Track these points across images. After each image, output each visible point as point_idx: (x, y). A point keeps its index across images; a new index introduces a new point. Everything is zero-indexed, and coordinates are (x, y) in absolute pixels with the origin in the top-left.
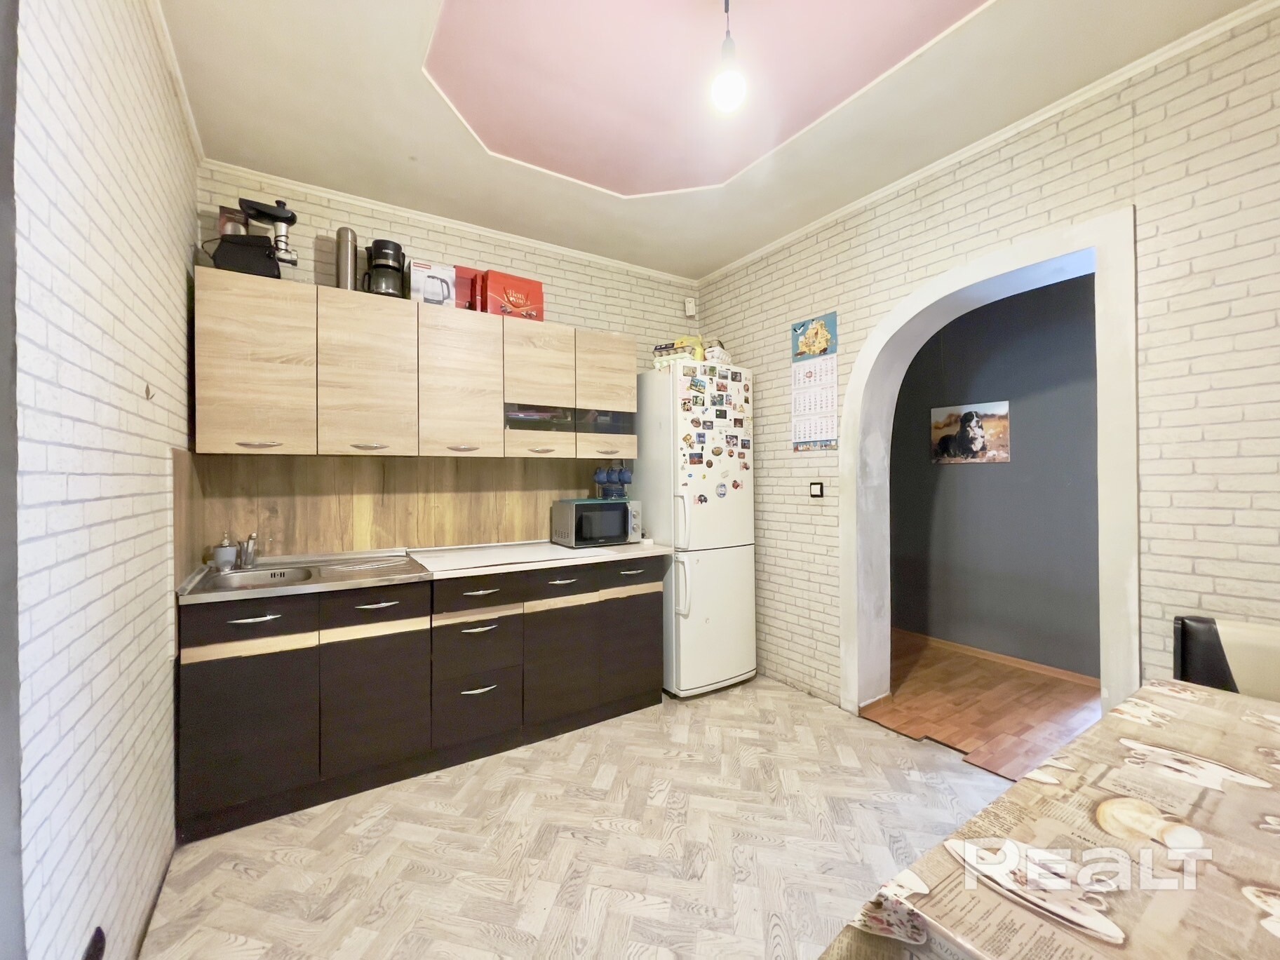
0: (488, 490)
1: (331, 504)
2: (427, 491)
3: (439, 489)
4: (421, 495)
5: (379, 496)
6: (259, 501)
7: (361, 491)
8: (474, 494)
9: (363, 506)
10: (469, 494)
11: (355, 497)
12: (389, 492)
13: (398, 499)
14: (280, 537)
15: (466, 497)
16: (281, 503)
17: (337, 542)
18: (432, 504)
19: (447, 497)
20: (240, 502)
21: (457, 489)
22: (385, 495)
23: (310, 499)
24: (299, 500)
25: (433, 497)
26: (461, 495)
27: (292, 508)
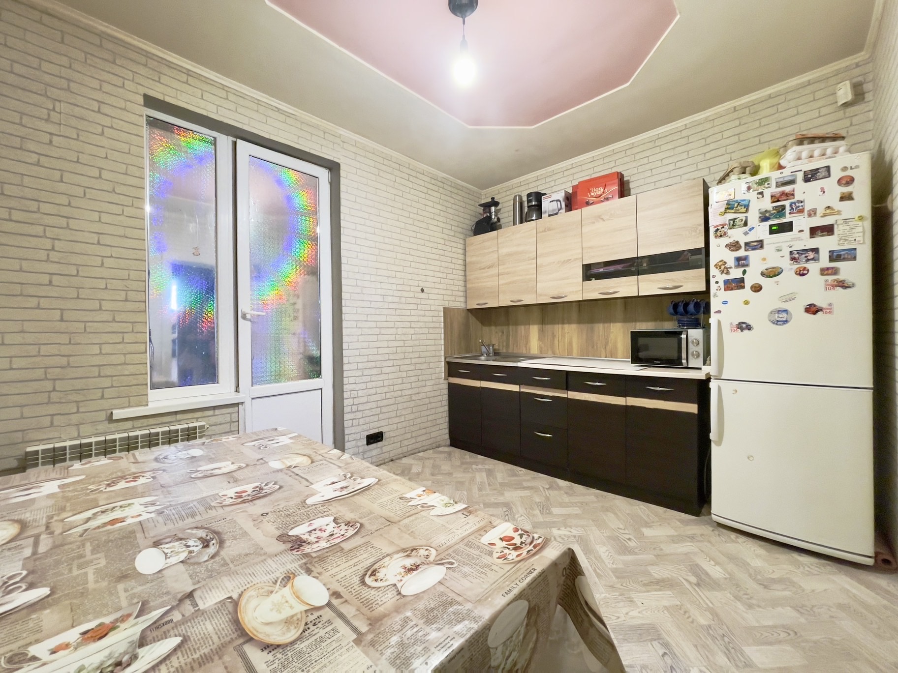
0: (599, 322)
1: (522, 329)
2: (563, 323)
3: (569, 323)
4: (560, 326)
5: (541, 326)
6: (499, 328)
7: (534, 324)
8: (589, 325)
9: (534, 331)
10: (587, 325)
11: (531, 326)
12: (545, 324)
13: (549, 328)
14: (505, 344)
15: (584, 327)
16: (505, 328)
17: (524, 349)
18: (566, 330)
19: (574, 326)
20: (493, 328)
21: (580, 322)
22: (544, 326)
23: (514, 327)
24: (511, 327)
25: (566, 326)
26: (582, 326)
27: (508, 332)
